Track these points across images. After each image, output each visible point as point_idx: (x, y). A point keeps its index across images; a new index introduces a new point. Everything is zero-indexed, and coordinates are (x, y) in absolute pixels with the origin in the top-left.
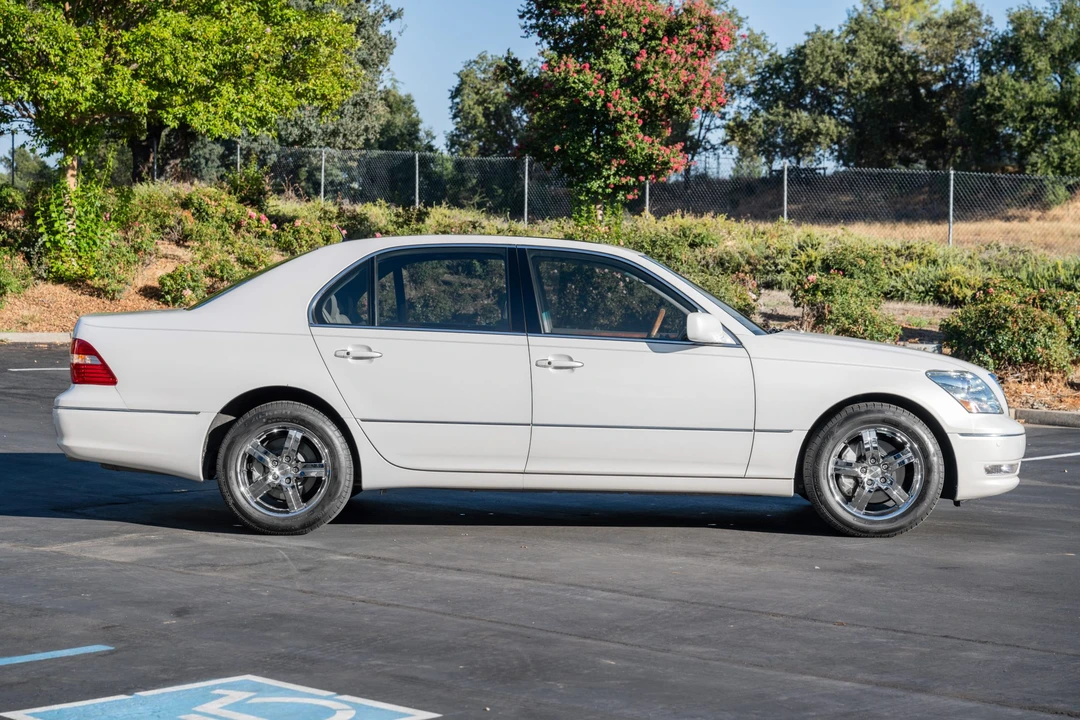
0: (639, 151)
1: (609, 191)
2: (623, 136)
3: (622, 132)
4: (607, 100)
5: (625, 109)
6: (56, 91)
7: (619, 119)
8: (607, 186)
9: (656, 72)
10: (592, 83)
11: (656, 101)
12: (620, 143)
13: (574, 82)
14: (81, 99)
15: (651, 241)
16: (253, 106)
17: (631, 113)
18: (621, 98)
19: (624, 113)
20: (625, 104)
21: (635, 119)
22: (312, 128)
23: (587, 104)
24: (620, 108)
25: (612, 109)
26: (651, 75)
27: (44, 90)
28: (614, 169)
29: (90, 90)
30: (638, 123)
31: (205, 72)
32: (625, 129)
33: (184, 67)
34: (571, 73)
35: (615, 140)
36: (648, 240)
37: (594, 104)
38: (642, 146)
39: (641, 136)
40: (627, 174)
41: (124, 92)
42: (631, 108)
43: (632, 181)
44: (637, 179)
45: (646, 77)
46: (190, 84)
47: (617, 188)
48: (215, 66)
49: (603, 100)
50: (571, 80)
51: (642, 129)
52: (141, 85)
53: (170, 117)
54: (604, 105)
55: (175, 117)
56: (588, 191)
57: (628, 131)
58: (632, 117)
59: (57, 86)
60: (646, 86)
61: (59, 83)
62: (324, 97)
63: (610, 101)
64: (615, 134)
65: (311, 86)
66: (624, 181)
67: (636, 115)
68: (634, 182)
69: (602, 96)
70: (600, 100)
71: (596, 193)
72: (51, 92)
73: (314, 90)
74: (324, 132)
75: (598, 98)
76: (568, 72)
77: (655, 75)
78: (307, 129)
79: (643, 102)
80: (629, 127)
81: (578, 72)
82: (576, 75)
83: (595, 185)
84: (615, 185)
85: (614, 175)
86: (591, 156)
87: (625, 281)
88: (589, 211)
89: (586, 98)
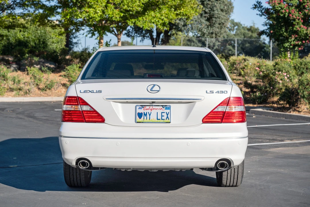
0: (302, 32)
1: (291, 47)
2: (296, 26)
3: (295, 25)
4: (289, 13)
5: (296, 16)
6: (88, 14)
7: (294, 20)
8: (291, 45)
9: (308, 3)
10: (284, 7)
11: (308, 13)
12: (295, 29)
13: (277, 7)
14: (97, 17)
15: (300, 63)
16: (160, 18)
17: (298, 18)
18: (295, 12)
19: (296, 18)
20: (296, 15)
21: (300, 20)
22: (205, 32)
23: (282, 15)
24: (294, 16)
25: (291, 16)
26: (306, 4)
27: (84, 13)
28: (293, 39)
29: (100, 13)
30: (301, 21)
31: (139, 6)
32: (296, 24)
33: (131, 4)
34: (276, 4)
35: (293, 28)
36: (299, 62)
37: (285, 15)
38: (303, 29)
39: (302, 26)
40: (298, 40)
41: (111, 13)
42: (299, 16)
43: (300, 43)
44: (302, 42)
45: (304, 4)
46: (134, 10)
47: (295, 46)
48: (143, 4)
49: (288, 13)
50: (276, 7)
51: (303, 24)
52: (117, 11)
53: (130, 22)
54: (289, 16)
55: (132, 22)
56: (284, 47)
57: (297, 24)
58: (299, 19)
59: (88, 12)
60: (304, 8)
61: (89, 11)
62: (186, 15)
63: (291, 14)
64: (293, 25)
65: (182, 11)
66: (297, 43)
67: (301, 19)
68: (301, 43)
69: (288, 12)
70: (287, 13)
71: (287, 47)
72: (87, 14)
73: (183, 13)
74: (209, 33)
75: (286, 12)
76: (275, 4)
77: (308, 4)
78: (203, 32)
79: (303, 14)
80: (298, 23)
81: (279, 4)
82: (278, 5)
83: (286, 45)
84: (293, 44)
85: (294, 41)
86: (284, 34)
87: (287, 76)
88: (285, 54)
89: (282, 13)
